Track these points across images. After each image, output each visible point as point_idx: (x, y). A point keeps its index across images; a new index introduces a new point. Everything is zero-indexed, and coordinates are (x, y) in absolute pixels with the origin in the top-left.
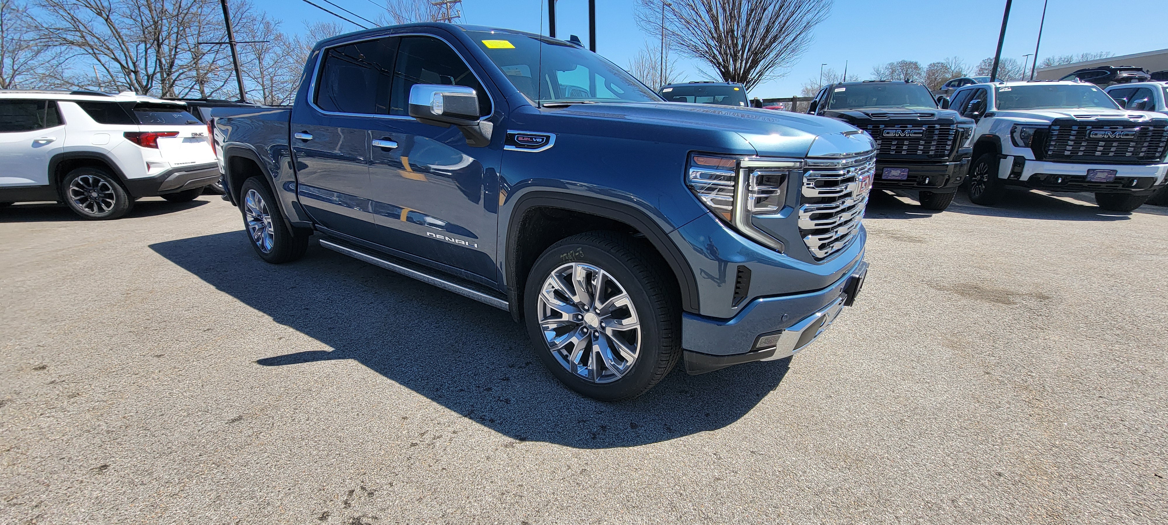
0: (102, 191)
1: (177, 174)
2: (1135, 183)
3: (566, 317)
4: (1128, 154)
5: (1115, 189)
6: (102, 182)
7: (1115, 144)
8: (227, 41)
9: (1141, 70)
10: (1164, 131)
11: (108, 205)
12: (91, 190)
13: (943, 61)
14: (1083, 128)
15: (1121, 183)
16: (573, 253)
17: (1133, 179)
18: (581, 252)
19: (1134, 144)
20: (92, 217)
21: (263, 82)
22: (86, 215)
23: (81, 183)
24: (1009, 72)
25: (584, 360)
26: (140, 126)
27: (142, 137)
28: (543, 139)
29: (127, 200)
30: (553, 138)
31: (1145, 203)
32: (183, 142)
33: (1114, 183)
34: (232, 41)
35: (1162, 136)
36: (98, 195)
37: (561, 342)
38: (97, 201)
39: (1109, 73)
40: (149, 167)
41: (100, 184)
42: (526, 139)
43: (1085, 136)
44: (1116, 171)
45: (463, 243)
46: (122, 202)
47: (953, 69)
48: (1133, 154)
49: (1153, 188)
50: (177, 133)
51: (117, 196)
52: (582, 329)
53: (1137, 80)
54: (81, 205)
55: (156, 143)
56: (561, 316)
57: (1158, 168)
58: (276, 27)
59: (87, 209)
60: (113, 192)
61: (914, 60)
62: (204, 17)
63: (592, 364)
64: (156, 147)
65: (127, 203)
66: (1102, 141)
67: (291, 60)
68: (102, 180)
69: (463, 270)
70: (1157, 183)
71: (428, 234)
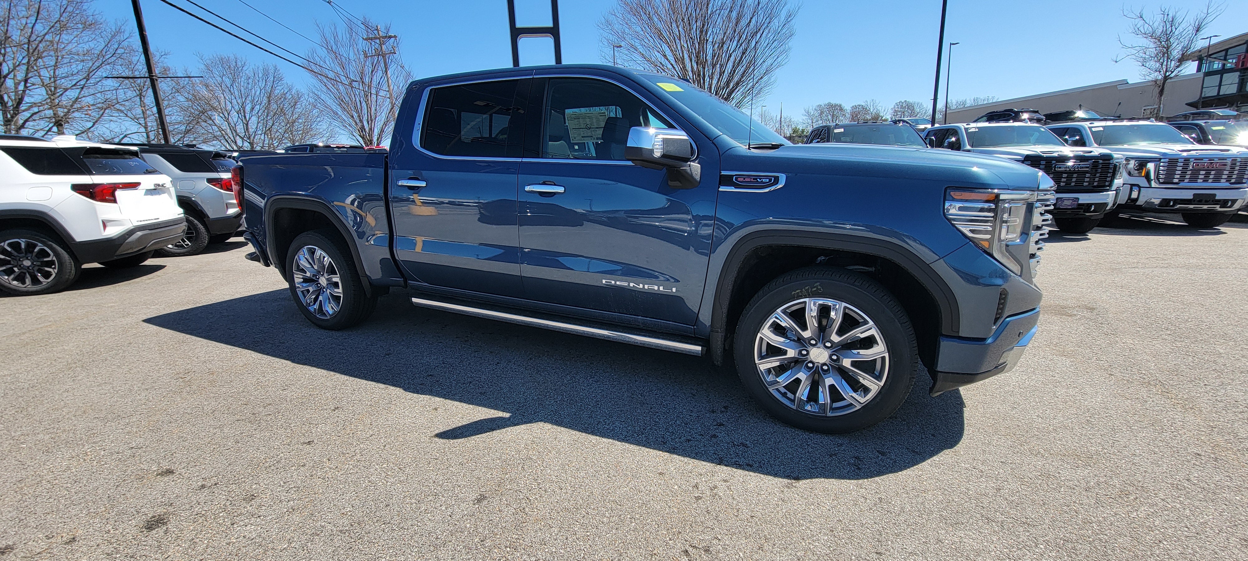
0: (38, 258)
1: (139, 234)
2: (1093, 209)
3: (791, 353)
4: (1085, 184)
5: (1078, 214)
6: (40, 247)
7: (1075, 175)
8: (147, 75)
9: (1037, 112)
10: (1110, 163)
11: (47, 275)
12: (23, 257)
13: (863, 104)
14: (1049, 162)
15: (1082, 209)
16: (809, 289)
17: (1091, 205)
18: (819, 287)
19: (1089, 175)
20: (23, 292)
21: (146, 123)
22: (15, 290)
23: (9, 249)
24: (918, 113)
25: (813, 397)
26: (92, 177)
27: (96, 190)
28: (770, 180)
29: (73, 268)
30: (783, 178)
31: (1097, 226)
32: (145, 195)
33: (1077, 209)
34: (153, 76)
35: (1109, 168)
36: (32, 263)
37: (784, 380)
38: (32, 271)
39: (1014, 115)
40: (105, 226)
41: (36, 250)
42: (748, 180)
43: (1051, 169)
44: (1078, 199)
45: (656, 288)
46: (68, 271)
47: (871, 110)
48: (1089, 184)
49: (1105, 212)
50: (139, 184)
51: (61, 264)
52: (807, 364)
53: (1036, 121)
54: (6, 277)
55: (114, 196)
56: (785, 353)
57: (1109, 194)
58: (162, 59)
59: (15, 283)
60: (54, 259)
61: (838, 103)
62: (63, 46)
63: (824, 397)
64: (115, 201)
65: (73, 272)
66: (1065, 173)
67: (182, 99)
68: (40, 244)
69: (640, 317)
70: (1108, 208)
71: (604, 281)
